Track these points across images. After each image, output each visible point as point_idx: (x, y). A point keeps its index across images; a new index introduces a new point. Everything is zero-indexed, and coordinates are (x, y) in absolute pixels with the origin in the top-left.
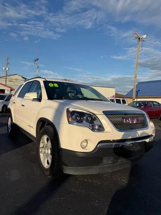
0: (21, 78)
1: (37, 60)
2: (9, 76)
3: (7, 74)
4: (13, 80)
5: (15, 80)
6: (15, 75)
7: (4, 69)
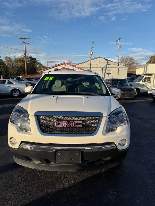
0: (104, 60)
1: (119, 40)
2: (93, 59)
3: (91, 58)
4: (97, 63)
5: (99, 63)
6: (98, 58)
7: (89, 53)
